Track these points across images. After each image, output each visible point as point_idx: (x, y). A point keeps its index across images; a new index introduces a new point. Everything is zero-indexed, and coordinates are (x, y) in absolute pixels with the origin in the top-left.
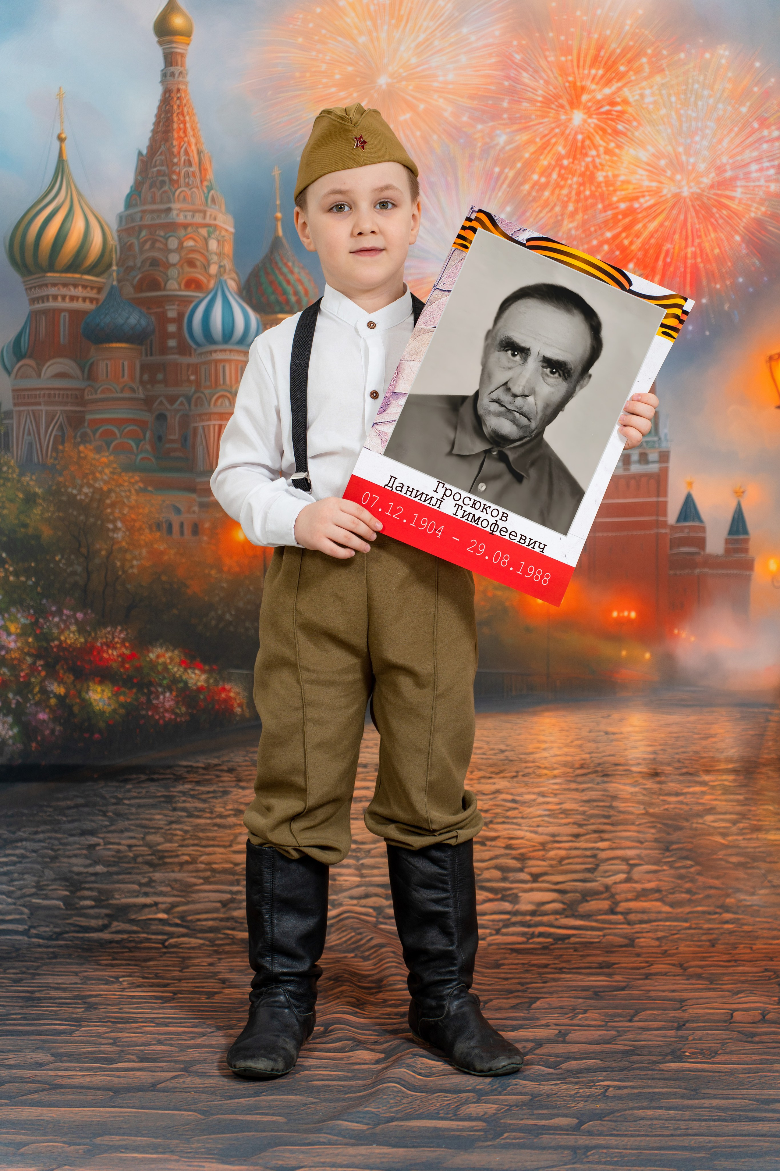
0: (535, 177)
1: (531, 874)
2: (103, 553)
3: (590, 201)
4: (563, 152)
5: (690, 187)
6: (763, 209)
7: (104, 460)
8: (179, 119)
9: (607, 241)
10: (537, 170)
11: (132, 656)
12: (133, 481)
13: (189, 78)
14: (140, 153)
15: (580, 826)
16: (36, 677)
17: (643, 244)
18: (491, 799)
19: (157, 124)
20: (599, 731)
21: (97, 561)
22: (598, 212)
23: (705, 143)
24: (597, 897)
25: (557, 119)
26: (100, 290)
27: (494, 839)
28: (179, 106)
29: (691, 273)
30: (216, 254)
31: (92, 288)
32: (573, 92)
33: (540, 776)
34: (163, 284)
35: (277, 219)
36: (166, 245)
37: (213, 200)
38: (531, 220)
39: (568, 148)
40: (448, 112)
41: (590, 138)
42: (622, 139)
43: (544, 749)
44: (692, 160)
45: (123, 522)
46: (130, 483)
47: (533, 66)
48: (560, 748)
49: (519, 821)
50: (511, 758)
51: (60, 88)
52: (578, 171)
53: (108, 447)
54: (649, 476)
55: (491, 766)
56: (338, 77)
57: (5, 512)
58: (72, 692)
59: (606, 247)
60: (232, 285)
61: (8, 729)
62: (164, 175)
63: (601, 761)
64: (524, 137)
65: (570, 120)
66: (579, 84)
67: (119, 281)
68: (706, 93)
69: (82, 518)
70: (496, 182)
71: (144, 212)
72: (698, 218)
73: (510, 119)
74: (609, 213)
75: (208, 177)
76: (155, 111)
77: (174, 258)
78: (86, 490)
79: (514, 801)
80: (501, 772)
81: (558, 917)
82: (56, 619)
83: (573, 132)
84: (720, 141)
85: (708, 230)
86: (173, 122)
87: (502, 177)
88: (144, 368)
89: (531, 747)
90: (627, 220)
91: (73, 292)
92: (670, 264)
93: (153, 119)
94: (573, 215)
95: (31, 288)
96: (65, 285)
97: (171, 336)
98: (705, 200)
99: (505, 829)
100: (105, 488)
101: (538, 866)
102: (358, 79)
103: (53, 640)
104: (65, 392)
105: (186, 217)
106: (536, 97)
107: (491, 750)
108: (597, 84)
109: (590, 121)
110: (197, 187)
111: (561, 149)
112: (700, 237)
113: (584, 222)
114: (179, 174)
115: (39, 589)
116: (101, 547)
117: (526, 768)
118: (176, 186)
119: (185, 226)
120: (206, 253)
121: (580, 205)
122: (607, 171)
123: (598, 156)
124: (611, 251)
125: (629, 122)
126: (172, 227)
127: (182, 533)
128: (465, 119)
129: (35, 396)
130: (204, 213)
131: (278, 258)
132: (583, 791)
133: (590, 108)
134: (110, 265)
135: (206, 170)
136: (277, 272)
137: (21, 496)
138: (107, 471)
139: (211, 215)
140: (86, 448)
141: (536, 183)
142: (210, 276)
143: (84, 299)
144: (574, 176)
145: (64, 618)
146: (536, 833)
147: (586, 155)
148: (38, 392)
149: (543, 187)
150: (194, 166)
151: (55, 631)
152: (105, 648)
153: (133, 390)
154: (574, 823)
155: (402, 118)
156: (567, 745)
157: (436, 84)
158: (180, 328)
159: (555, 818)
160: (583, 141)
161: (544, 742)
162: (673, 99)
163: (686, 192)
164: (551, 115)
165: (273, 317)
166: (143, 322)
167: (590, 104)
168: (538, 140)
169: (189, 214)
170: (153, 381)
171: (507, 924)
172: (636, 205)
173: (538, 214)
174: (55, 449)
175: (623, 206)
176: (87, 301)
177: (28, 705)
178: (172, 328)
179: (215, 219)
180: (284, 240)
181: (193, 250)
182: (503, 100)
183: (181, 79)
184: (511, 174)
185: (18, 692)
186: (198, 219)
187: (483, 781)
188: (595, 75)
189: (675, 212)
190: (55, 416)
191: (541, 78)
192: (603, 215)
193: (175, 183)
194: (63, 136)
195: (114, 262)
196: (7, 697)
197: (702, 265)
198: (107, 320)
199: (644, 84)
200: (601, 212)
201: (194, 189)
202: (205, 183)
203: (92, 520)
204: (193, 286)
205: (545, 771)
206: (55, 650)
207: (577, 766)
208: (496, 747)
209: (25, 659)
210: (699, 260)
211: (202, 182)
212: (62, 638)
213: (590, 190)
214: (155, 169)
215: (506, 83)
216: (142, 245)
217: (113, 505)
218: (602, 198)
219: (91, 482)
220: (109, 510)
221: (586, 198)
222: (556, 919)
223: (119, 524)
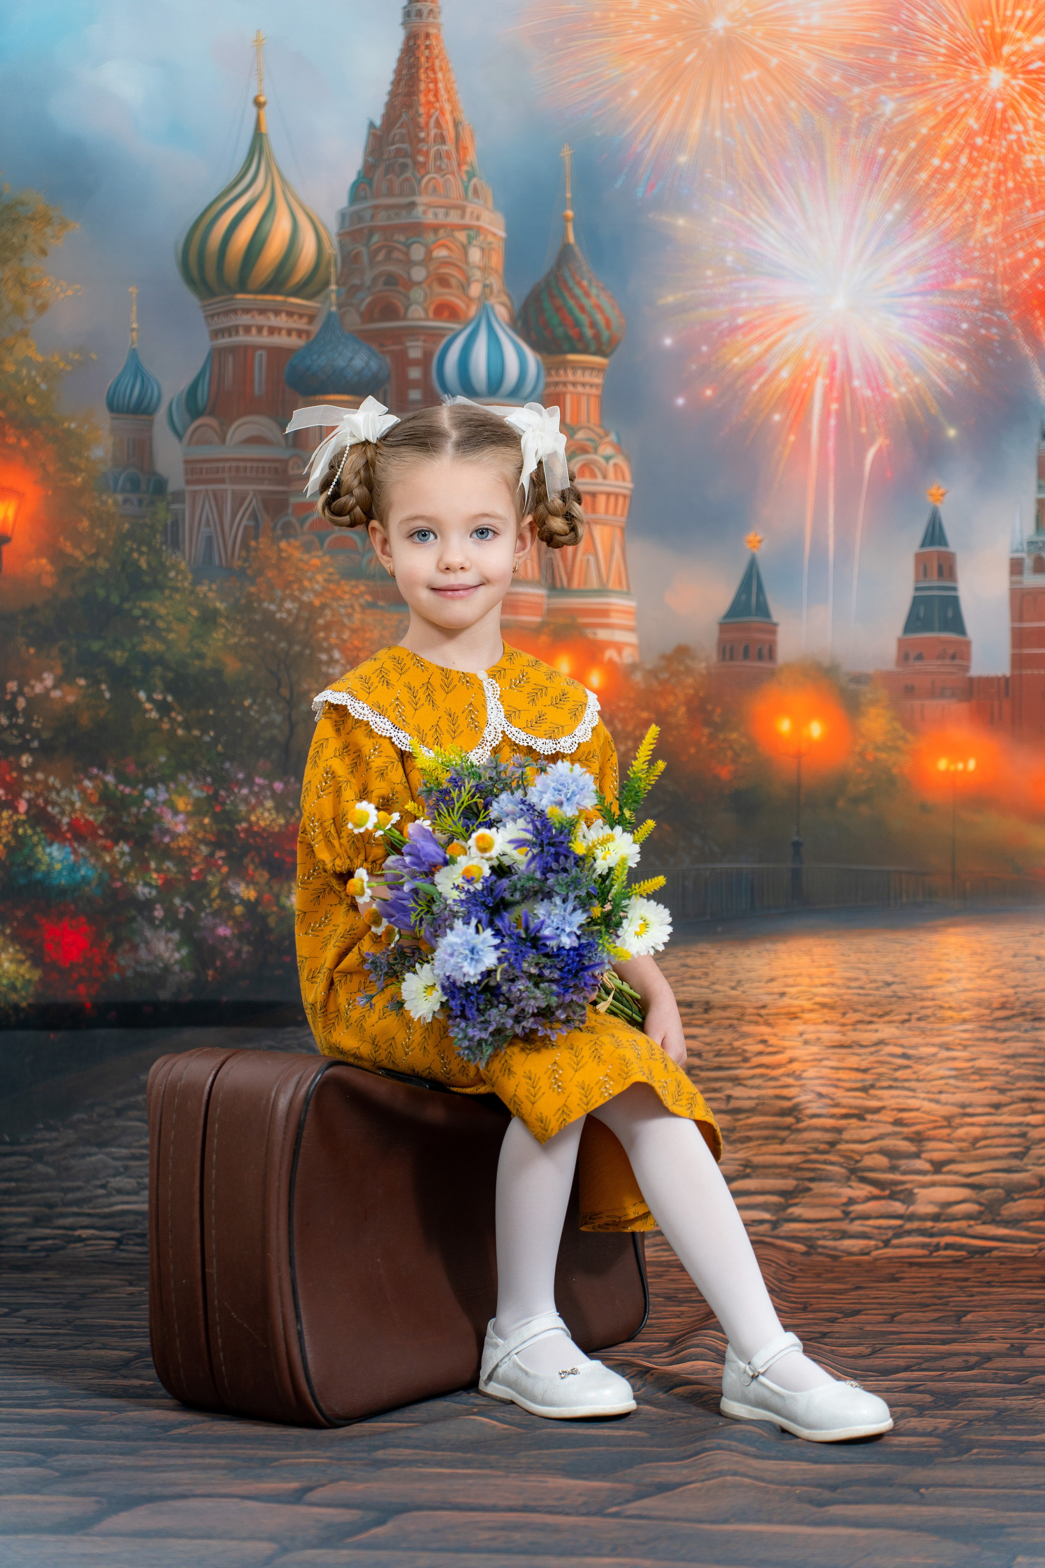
0: (936, 162)
1: (932, 1162)
3: (1014, 196)
4: (976, 127)
7: (316, 562)
8: (428, 77)
9: (1038, 254)
10: (939, 151)
12: (356, 592)
13: (443, 19)
14: (372, 125)
15: (1002, 1091)
16: (214, 875)
18: (872, 1054)
19: (396, 83)
20: (1027, 955)
22: (1025, 212)
24: (1028, 1194)
25: (967, 80)
27: (877, 1110)
28: (427, 58)
30: (479, 268)
31: (301, 316)
32: (990, 42)
33: (942, 1020)
34: (402, 311)
35: (566, 219)
36: (407, 254)
37: (476, 192)
38: (930, 222)
39: (982, 121)
40: (812, 69)
41: (1014, 107)
43: (949, 981)
45: (342, 651)
46: (353, 595)
47: (932, 4)
48: (970, 979)
49: (913, 1084)
50: (900, 994)
51: (258, 31)
52: (998, 154)
53: (322, 542)
55: (871, 1005)
56: (655, 18)
57: (171, 636)
58: (267, 896)
59: (1037, 262)
60: (502, 312)
61: (173, 950)
62: (406, 155)
63: (1029, 998)
64: (920, 105)
65: (986, 81)
66: (998, 30)
67: (340, 306)
69: (283, 645)
70: (880, 169)
71: (376, 207)
73: (899, 79)
74: (1041, 213)
75: (468, 159)
76: (393, 65)
77: (419, 274)
78: (288, 605)
79: (905, 1056)
80: (887, 1014)
81: (972, 1222)
82: (245, 791)
83: (990, 98)
86: (419, 80)
87: (889, 163)
89: (929, 979)
91: (274, 321)
93: (391, 77)
94: (989, 216)
95: (213, 316)
96: (262, 311)
97: (415, 384)
99: (893, 1097)
100: (317, 603)
101: (942, 1150)
102: (684, 22)
103: (239, 822)
104: (260, 465)
105: (436, 215)
106: (937, 49)
107: (872, 982)
108: (1025, 30)
109: (1014, 82)
110: (453, 174)
111: (972, 122)
113: (1006, 226)
114: (427, 154)
115: (220, 748)
116: (310, 687)
117: (922, 1008)
118: (422, 171)
119: (436, 228)
120: (464, 266)
121: (1000, 201)
122: (1039, 153)
123: (1026, 132)
126: (416, 229)
128: (836, 79)
129: (217, 470)
130: (463, 209)
131: (567, 275)
132: (1005, 1041)
133: (1014, 63)
134: (327, 284)
135: (465, 148)
136: (566, 294)
137: (195, 613)
138: (320, 578)
139: (472, 213)
140: (289, 544)
141: (937, 170)
142: (471, 299)
143: (289, 332)
144: (990, 160)
145: (256, 789)
146: (937, 1102)
147: (1009, 130)
148: (221, 465)
149: (947, 176)
150: (449, 143)
151: (243, 808)
154: (993, 1088)
155: (746, 77)
156: (981, 976)
157: (794, 30)
158: (426, 373)
159: (964, 1080)
160: (1004, 111)
161: (949, 970)
164: (959, 74)
165: (559, 358)
166: (374, 365)
167: (1014, 59)
168: (939, 109)
169: (442, 211)
171: (900, 1233)
173: (940, 214)
174: (245, 546)
176: (294, 334)
177: (203, 915)
178: (415, 373)
179: (478, 218)
180: (577, 250)
181: (446, 263)
182: (890, 52)
183: (431, 20)
184: (901, 157)
185: (188, 897)
186: (454, 218)
187: (859, 1026)
188: (1021, 19)
190: (243, 499)
191: (946, 21)
192: (1033, 215)
193: (422, 167)
194: (262, 99)
195: (333, 279)
196: (172, 903)
198: (322, 361)
200: (1029, 212)
201: (449, 176)
202: (465, 168)
203: (297, 648)
204: (446, 314)
205: (950, 1013)
206: (242, 835)
207: (995, 1005)
208: (879, 978)
209: (198, 848)
211: (459, 165)
212: (253, 818)
213: (1015, 180)
214: (394, 147)
215: (895, 29)
216: (373, 254)
217: (327, 627)
218: (1032, 191)
219: (297, 593)
220: (322, 634)
221: (1008, 192)
222: (970, 1226)
223: (337, 655)
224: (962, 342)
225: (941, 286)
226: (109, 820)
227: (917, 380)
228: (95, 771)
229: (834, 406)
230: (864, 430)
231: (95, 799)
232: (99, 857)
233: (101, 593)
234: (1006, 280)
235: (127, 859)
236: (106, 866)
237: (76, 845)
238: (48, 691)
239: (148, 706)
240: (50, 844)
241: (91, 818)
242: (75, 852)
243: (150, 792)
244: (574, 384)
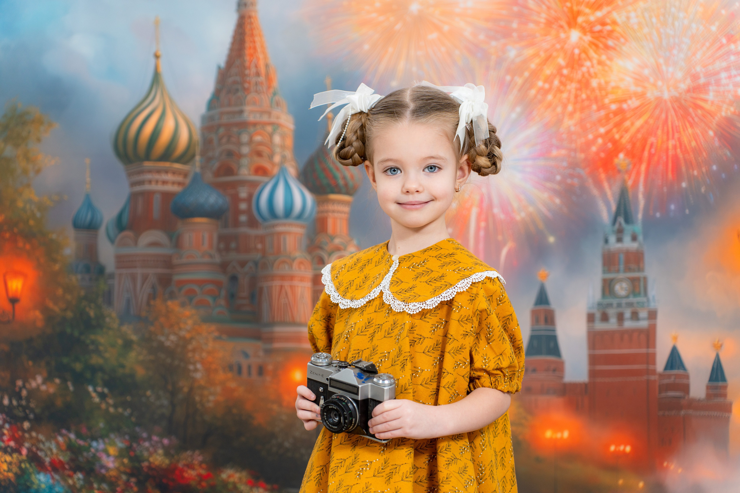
0: (540, 84)
2: (186, 390)
3: (586, 103)
4: (563, 63)
5: (669, 91)
6: (732, 109)
7: (187, 313)
8: (250, 40)
9: (601, 136)
10: (542, 78)
11: (208, 476)
12: (210, 330)
13: (259, 7)
14: (219, 68)
17: (632, 138)
19: (233, 43)
21: (180, 396)
22: (593, 111)
23: (682, 56)
25: (557, 37)
26: (186, 175)
28: (250, 29)
29: (673, 162)
30: (279, 146)
31: (180, 174)
32: (571, 15)
34: (236, 171)
36: (239, 139)
37: (277, 104)
38: (537, 118)
39: (567, 60)
40: (468, 32)
41: (585, 52)
42: (611, 53)
44: (671, 69)
45: (202, 364)
46: (208, 332)
51: (157, 17)
52: (576, 79)
53: (191, 302)
54: (640, 331)
56: (378, 4)
57: (107, 355)
59: (600, 140)
60: (292, 171)
62: (238, 84)
64: (530, 52)
65: (568, 38)
66: (575, 8)
67: (201, 169)
68: (681, 15)
69: (169, 361)
70: (507, 88)
71: (221, 113)
72: (677, 116)
73: (518, 37)
74: (603, 113)
75: (273, 85)
76: (232, 33)
77: (245, 150)
78: (173, 338)
82: (147, 444)
83: (571, 47)
84: (694, 54)
85: (686, 127)
86: (246, 42)
87: (513, 84)
88: (222, 238)
90: (617, 119)
91: (164, 177)
92: (654, 155)
93: (230, 40)
94: (571, 114)
95: (131, 175)
96: (159, 171)
97: (243, 212)
98: (683, 102)
100: (188, 336)
102: (395, 7)
103: (143, 461)
104: (156, 258)
105: (255, 117)
106: (540, 20)
108: (590, 8)
109: (584, 38)
110: (264, 94)
111: (561, 61)
112: (678, 132)
113: (582, 120)
114: (249, 83)
115: (133, 419)
116: (184, 385)
118: (247, 92)
119: (255, 124)
120: (270, 146)
121: (578, 106)
122: (601, 79)
123: (593, 66)
124: (605, 144)
125: (618, 39)
126: (244, 125)
127: (249, 373)
129: (133, 261)
130: (269, 114)
133: (585, 27)
134: (193, 156)
135: (271, 79)
136: (328, 161)
137: (120, 342)
138: (190, 322)
139: (275, 116)
140: (172, 303)
141: (541, 89)
142: (274, 164)
143: (173, 183)
144: (572, 82)
145: (153, 443)
147: (583, 65)
148: (134, 258)
149: (547, 92)
150: (262, 76)
151: (146, 454)
152: (185, 469)
153: (211, 256)
155: (430, 37)
157: (457, 10)
158: (249, 206)
160: (579, 55)
162: (654, 20)
163: (666, 96)
164: (553, 33)
165: (325, 197)
166: (220, 201)
168: (541, 54)
169: (258, 115)
170: (227, 249)
172: (625, 106)
173: (543, 113)
174: (148, 304)
175: (614, 107)
176: (176, 184)
178: (243, 206)
179: (278, 118)
181: (260, 144)
182: (513, 22)
183: (252, 8)
184: (520, 81)
186: (265, 118)
189: (657, 112)
190: (148, 278)
191: (544, 3)
192: (598, 114)
193: (247, 90)
194: (159, 54)
195: (197, 153)
197: (681, 156)
198: (191, 199)
199: (630, 8)
200: (596, 112)
201: (261, 95)
202: (272, 90)
203: (177, 362)
204: (260, 172)
206: (145, 470)
209: (121, 477)
210: (678, 150)
211: (268, 89)
212: (151, 459)
213: (587, 94)
214: (231, 79)
215: (515, 9)
216: (220, 139)
217: (194, 350)
218: (596, 100)
219: (177, 331)
220: (190, 355)
221: (583, 101)
223: (199, 366)
224: (557, 187)
225: (544, 154)
226: (72, 460)
227: (531, 209)
228: (64, 431)
229: (483, 224)
230: (500, 238)
231: (64, 447)
232: (65, 481)
233: (69, 330)
234: (582, 151)
235: (81, 482)
236: (70, 486)
237: (53, 473)
238: (38, 386)
239: (94, 394)
240: (39, 473)
241: (61, 458)
242: (53, 478)
243: (94, 444)
244: (334, 211)
